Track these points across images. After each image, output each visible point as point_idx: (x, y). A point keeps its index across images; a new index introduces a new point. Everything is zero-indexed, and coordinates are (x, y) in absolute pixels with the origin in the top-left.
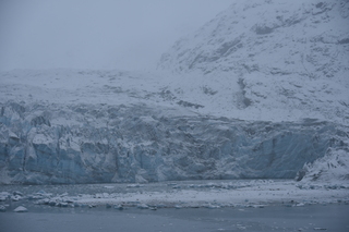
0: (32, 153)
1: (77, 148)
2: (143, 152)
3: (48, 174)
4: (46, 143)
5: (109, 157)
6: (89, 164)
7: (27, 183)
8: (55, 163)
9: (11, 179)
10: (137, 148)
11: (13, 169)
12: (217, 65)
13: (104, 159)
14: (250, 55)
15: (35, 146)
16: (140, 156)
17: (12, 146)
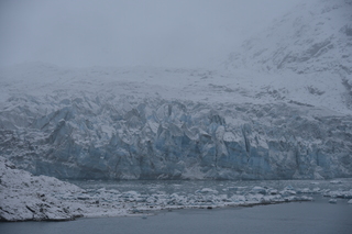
0: (224, 150)
1: (265, 146)
2: (319, 150)
3: (238, 171)
4: (237, 140)
5: (290, 154)
6: (274, 162)
7: (220, 179)
8: (245, 160)
9: (204, 175)
10: (314, 146)
11: (205, 165)
12: (309, 66)
13: (286, 156)
14: (344, 57)
15: (226, 143)
16: (317, 154)
17: (205, 143)
